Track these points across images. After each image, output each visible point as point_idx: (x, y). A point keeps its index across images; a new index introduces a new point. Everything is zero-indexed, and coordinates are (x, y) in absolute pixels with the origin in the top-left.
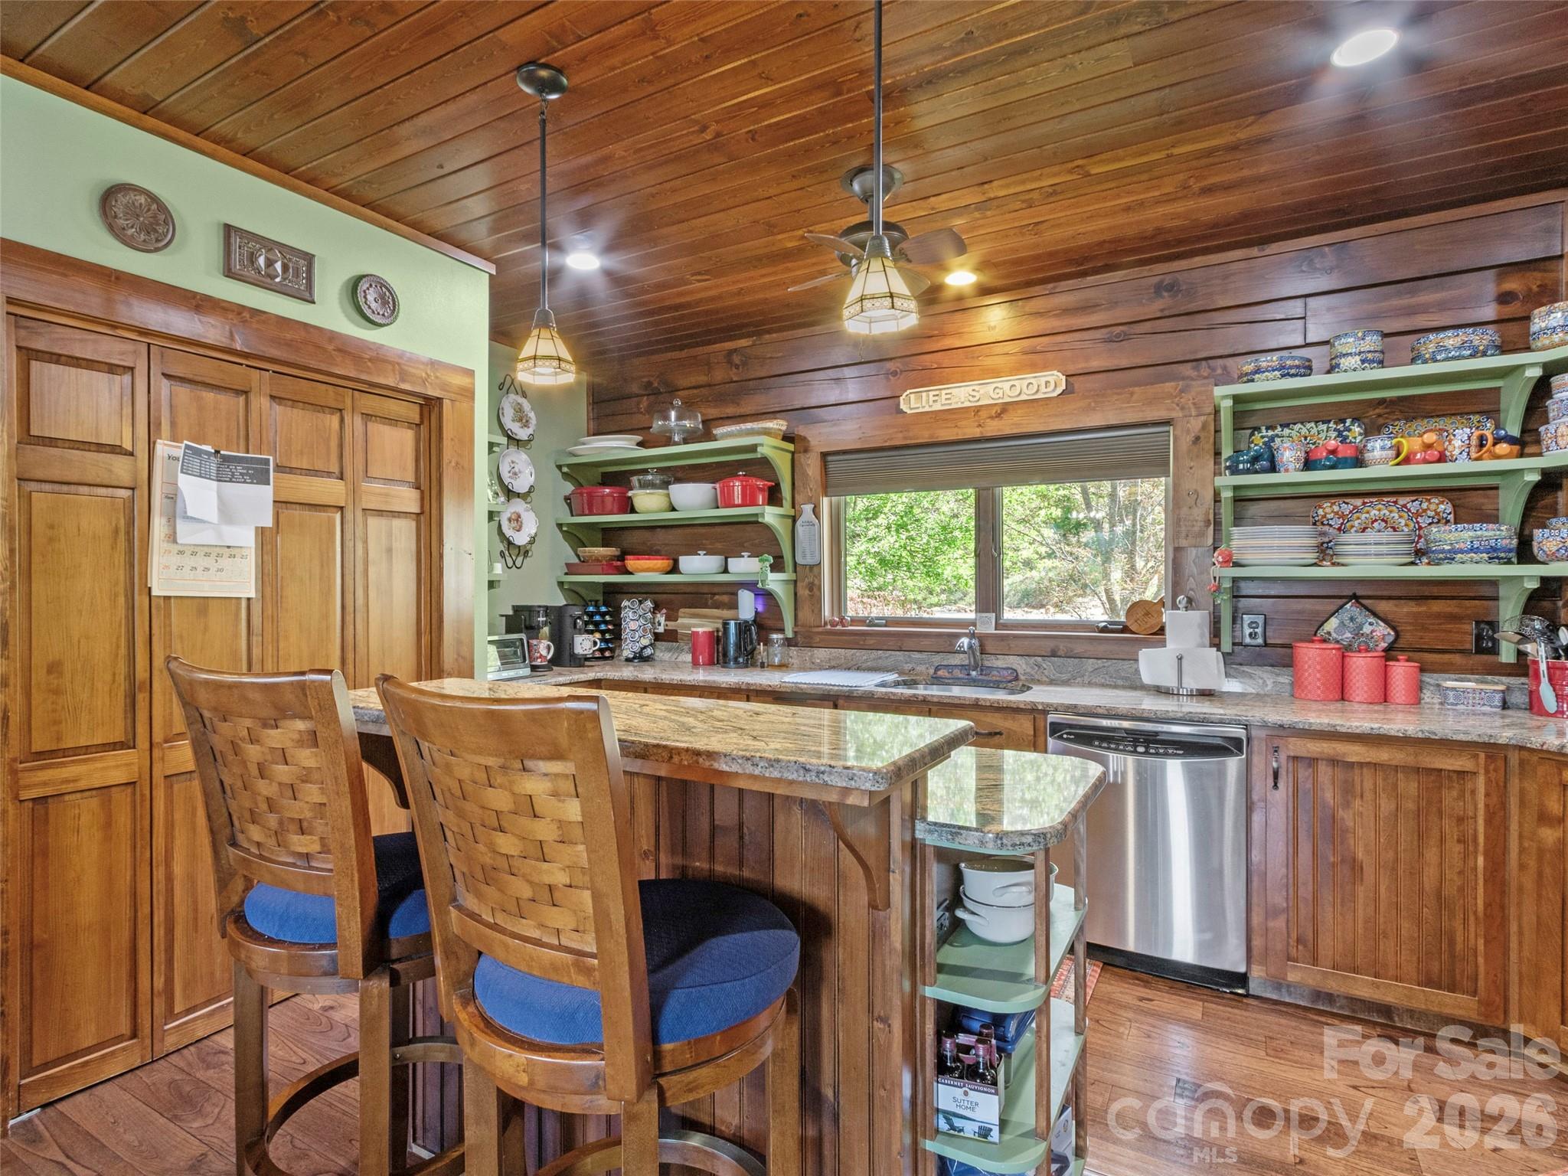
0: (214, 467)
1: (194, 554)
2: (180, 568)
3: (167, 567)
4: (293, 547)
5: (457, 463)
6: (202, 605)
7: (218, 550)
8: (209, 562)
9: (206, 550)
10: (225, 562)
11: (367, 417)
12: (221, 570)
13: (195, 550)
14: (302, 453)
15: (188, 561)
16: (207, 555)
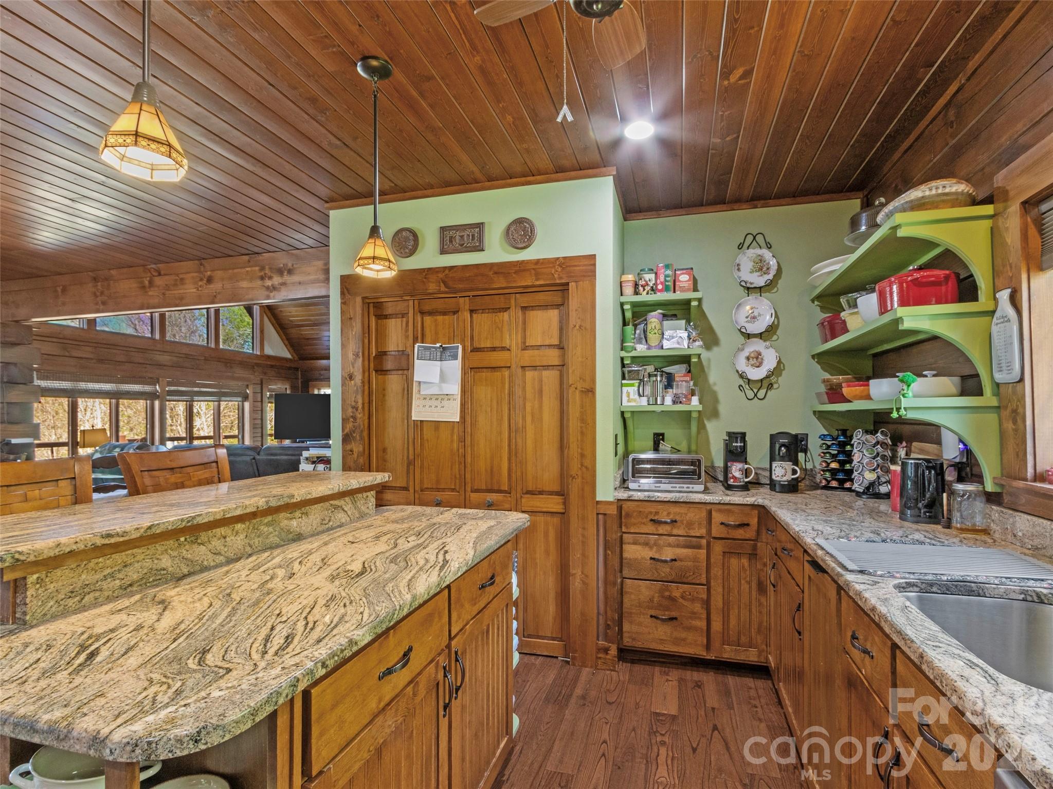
0: (439, 354)
1: (431, 399)
2: (424, 406)
3: (418, 406)
4: (483, 393)
5: (580, 327)
6: (437, 424)
7: (442, 397)
8: (437, 403)
9: (437, 397)
10: (445, 403)
11: (524, 309)
12: (443, 407)
13: (431, 397)
14: (487, 339)
15: (428, 403)
16: (437, 399)
